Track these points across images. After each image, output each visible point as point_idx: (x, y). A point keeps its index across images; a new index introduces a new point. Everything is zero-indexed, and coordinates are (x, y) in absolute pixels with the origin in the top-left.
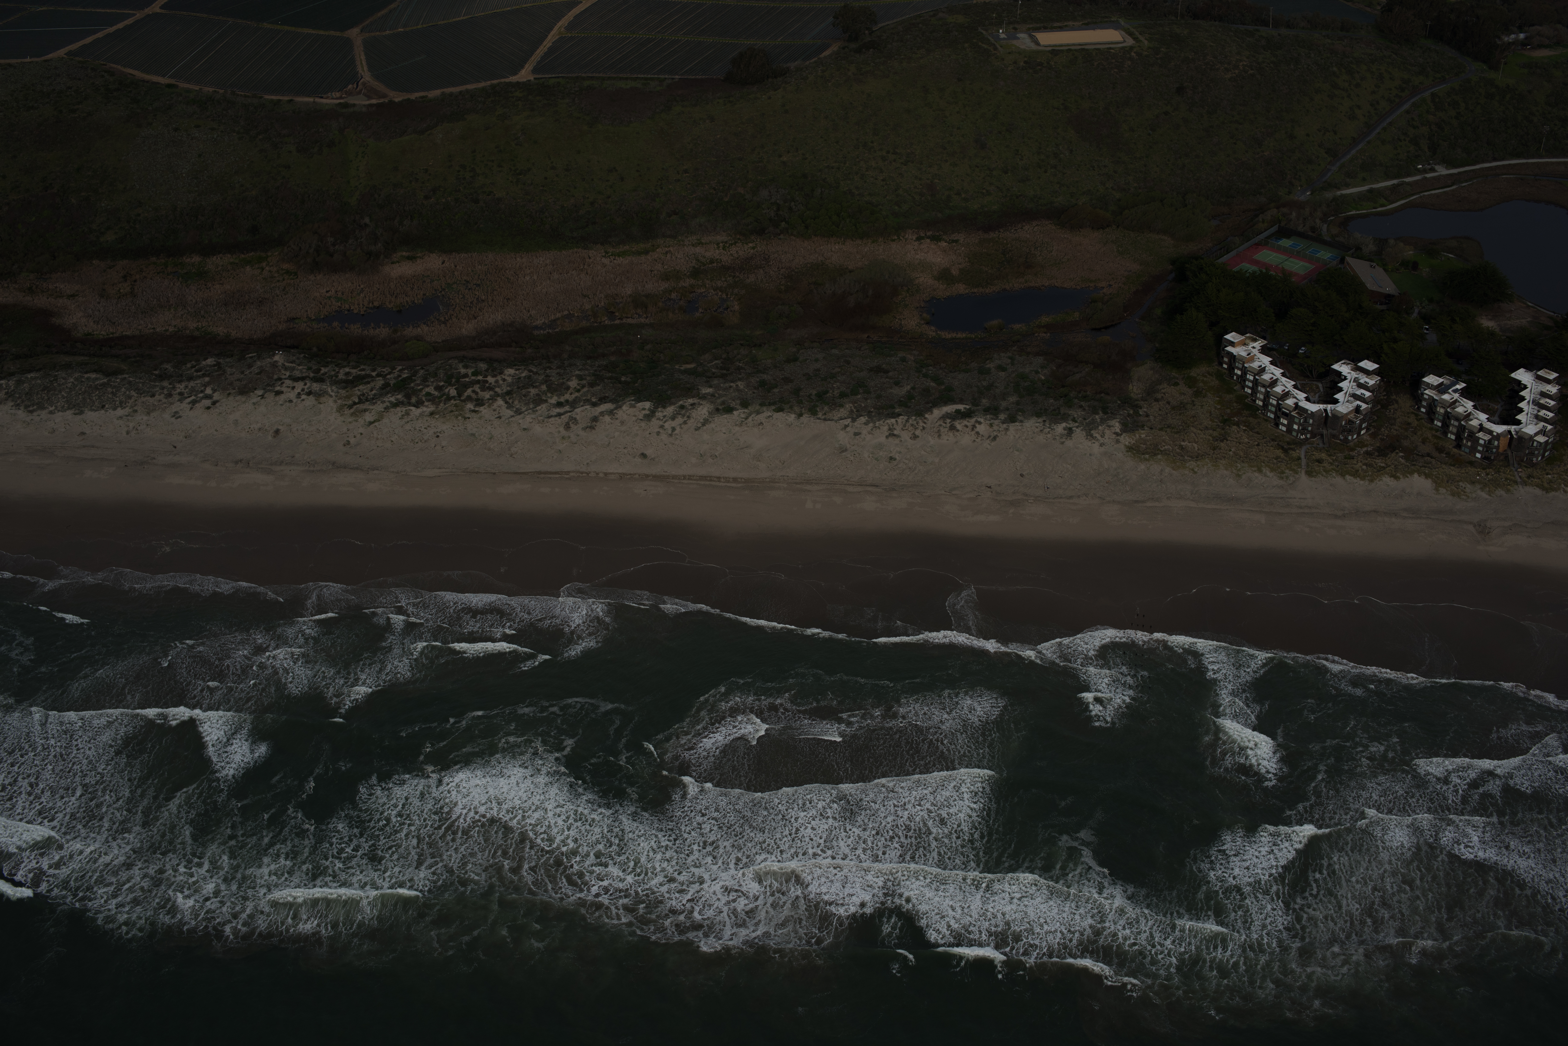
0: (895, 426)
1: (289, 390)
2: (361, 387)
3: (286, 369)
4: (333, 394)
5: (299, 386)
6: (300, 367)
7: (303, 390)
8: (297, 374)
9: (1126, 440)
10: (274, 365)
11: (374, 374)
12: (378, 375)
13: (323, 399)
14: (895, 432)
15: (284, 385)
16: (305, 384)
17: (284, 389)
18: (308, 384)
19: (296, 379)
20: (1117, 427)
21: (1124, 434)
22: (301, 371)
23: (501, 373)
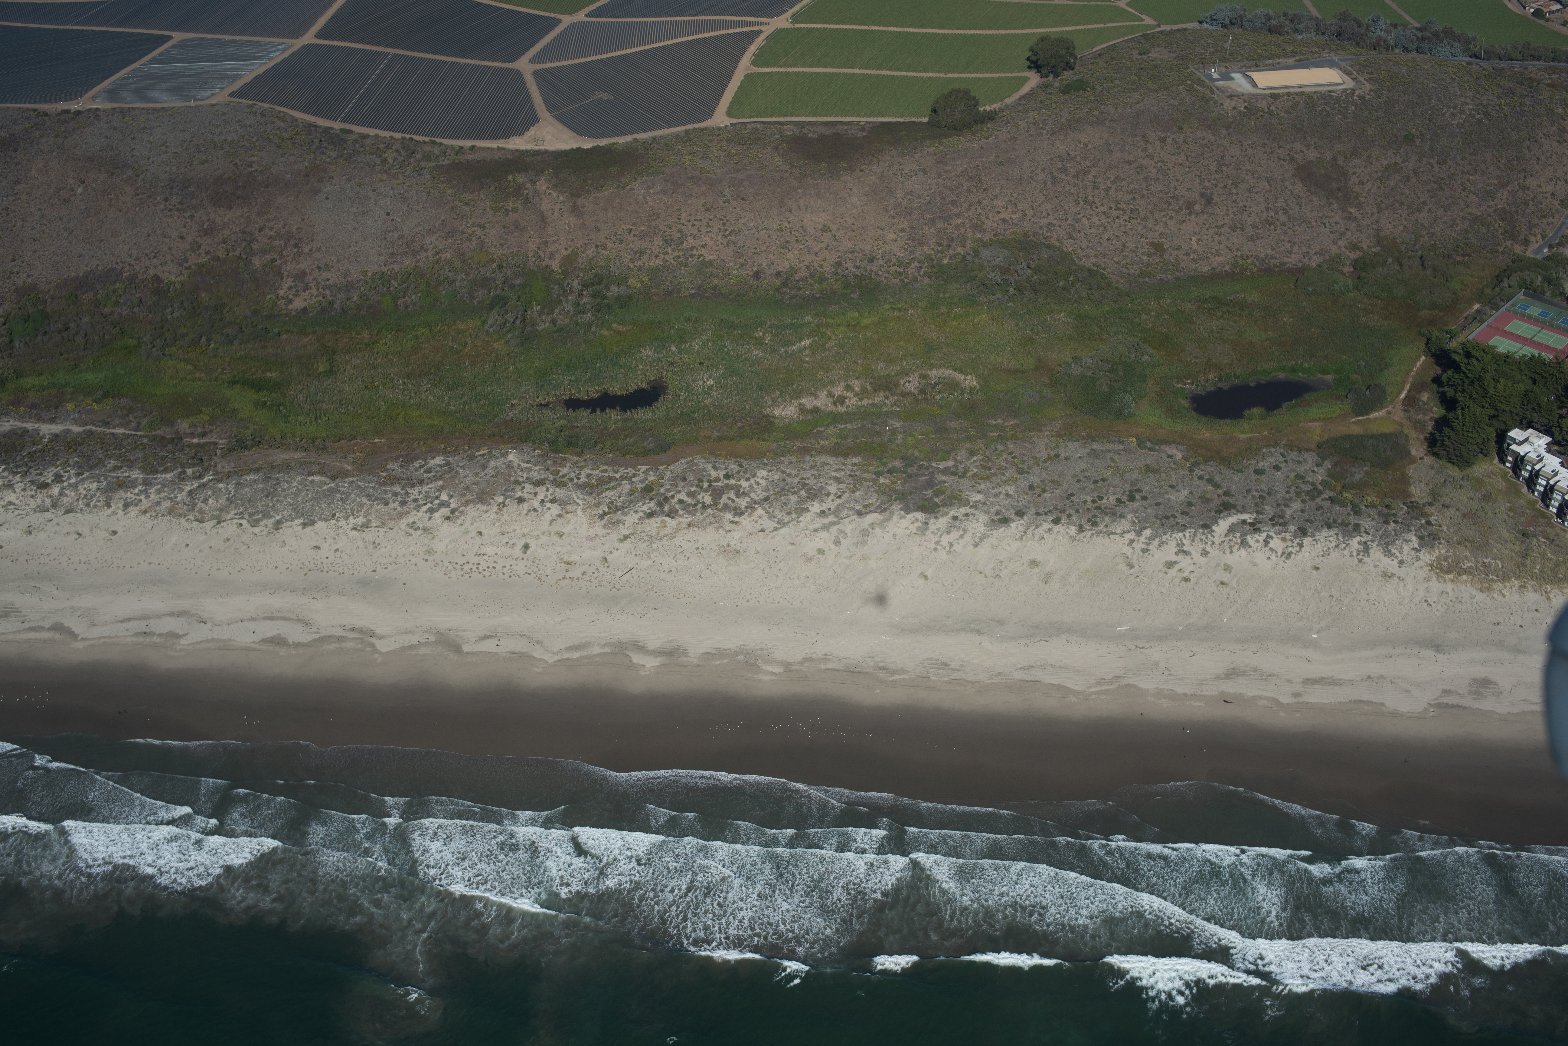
0: (1184, 541)
1: (532, 496)
2: (608, 493)
3: (522, 470)
4: (580, 502)
5: (542, 491)
6: (537, 468)
7: (546, 496)
8: (536, 476)
9: (1426, 557)
10: (509, 465)
11: (618, 476)
12: (623, 478)
13: (569, 508)
14: (1185, 548)
15: (525, 490)
16: (548, 490)
17: (526, 496)
18: (551, 490)
19: (537, 484)
20: (1415, 542)
21: (1423, 550)
22: (538, 471)
23: (754, 476)
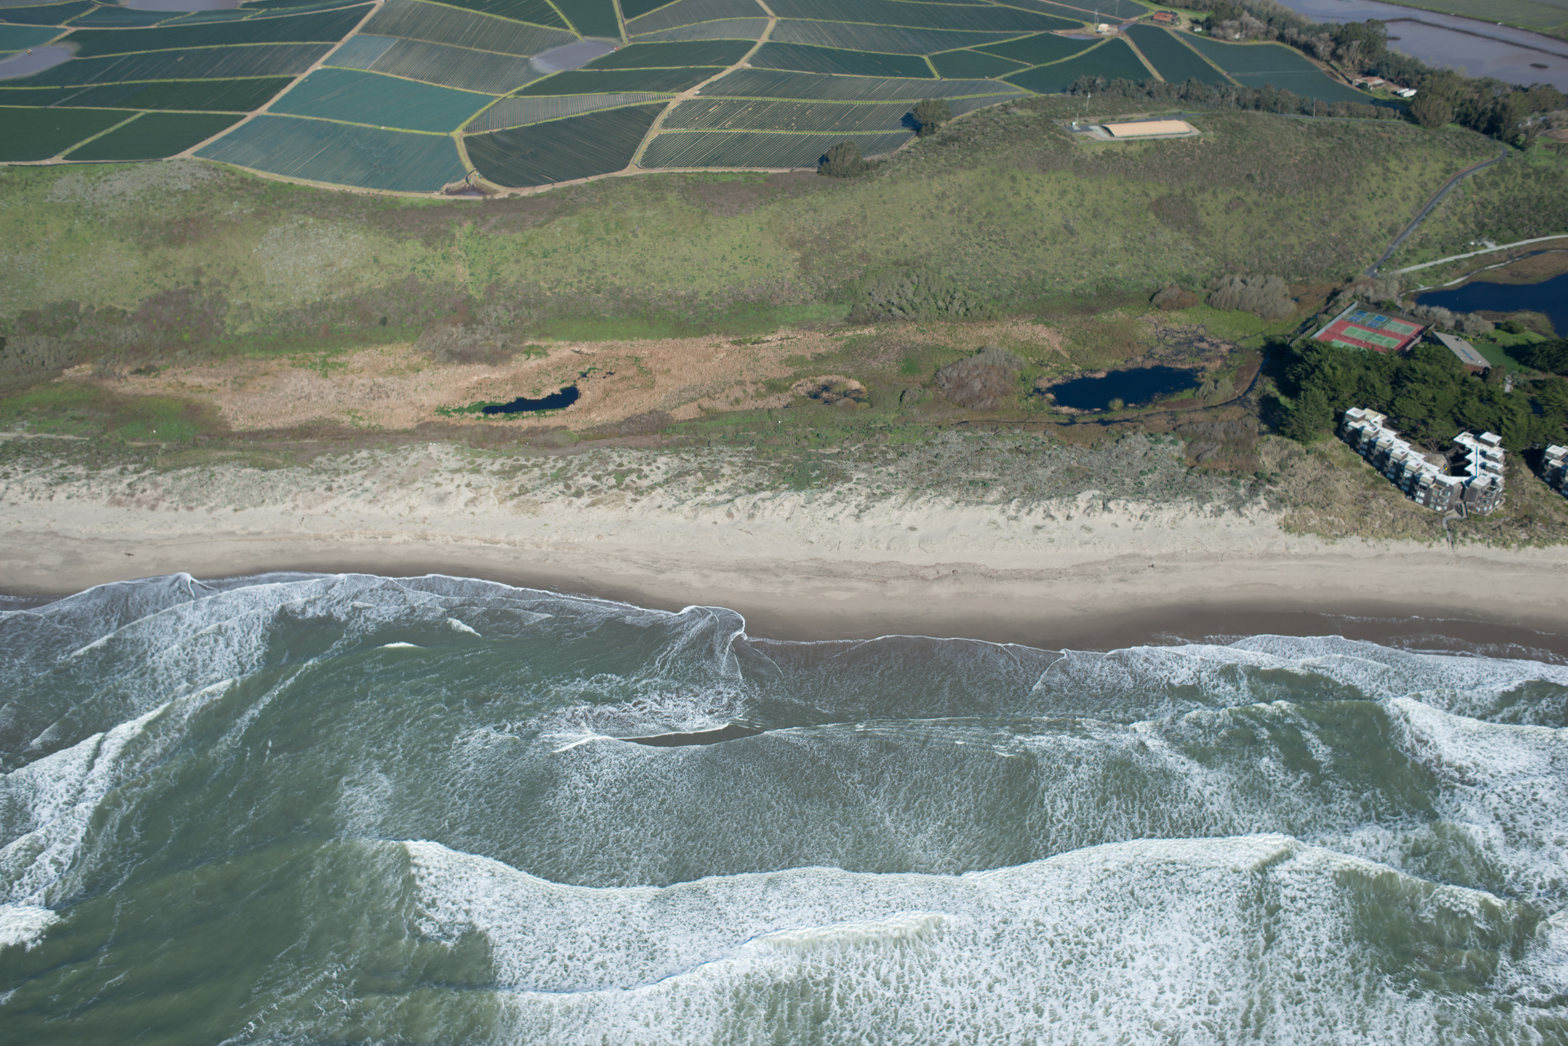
0: (1051, 508)
1: (449, 482)
2: (520, 478)
3: (442, 460)
4: (493, 486)
5: (458, 478)
6: (455, 459)
7: (462, 482)
8: (453, 465)
9: (1274, 516)
10: (429, 457)
11: (529, 464)
12: (534, 465)
13: (483, 491)
14: (1052, 514)
15: (443, 477)
16: (464, 477)
17: (443, 481)
18: (467, 476)
19: (454, 471)
20: (1264, 504)
21: (1272, 511)
22: (457, 462)
23: (655, 461)
